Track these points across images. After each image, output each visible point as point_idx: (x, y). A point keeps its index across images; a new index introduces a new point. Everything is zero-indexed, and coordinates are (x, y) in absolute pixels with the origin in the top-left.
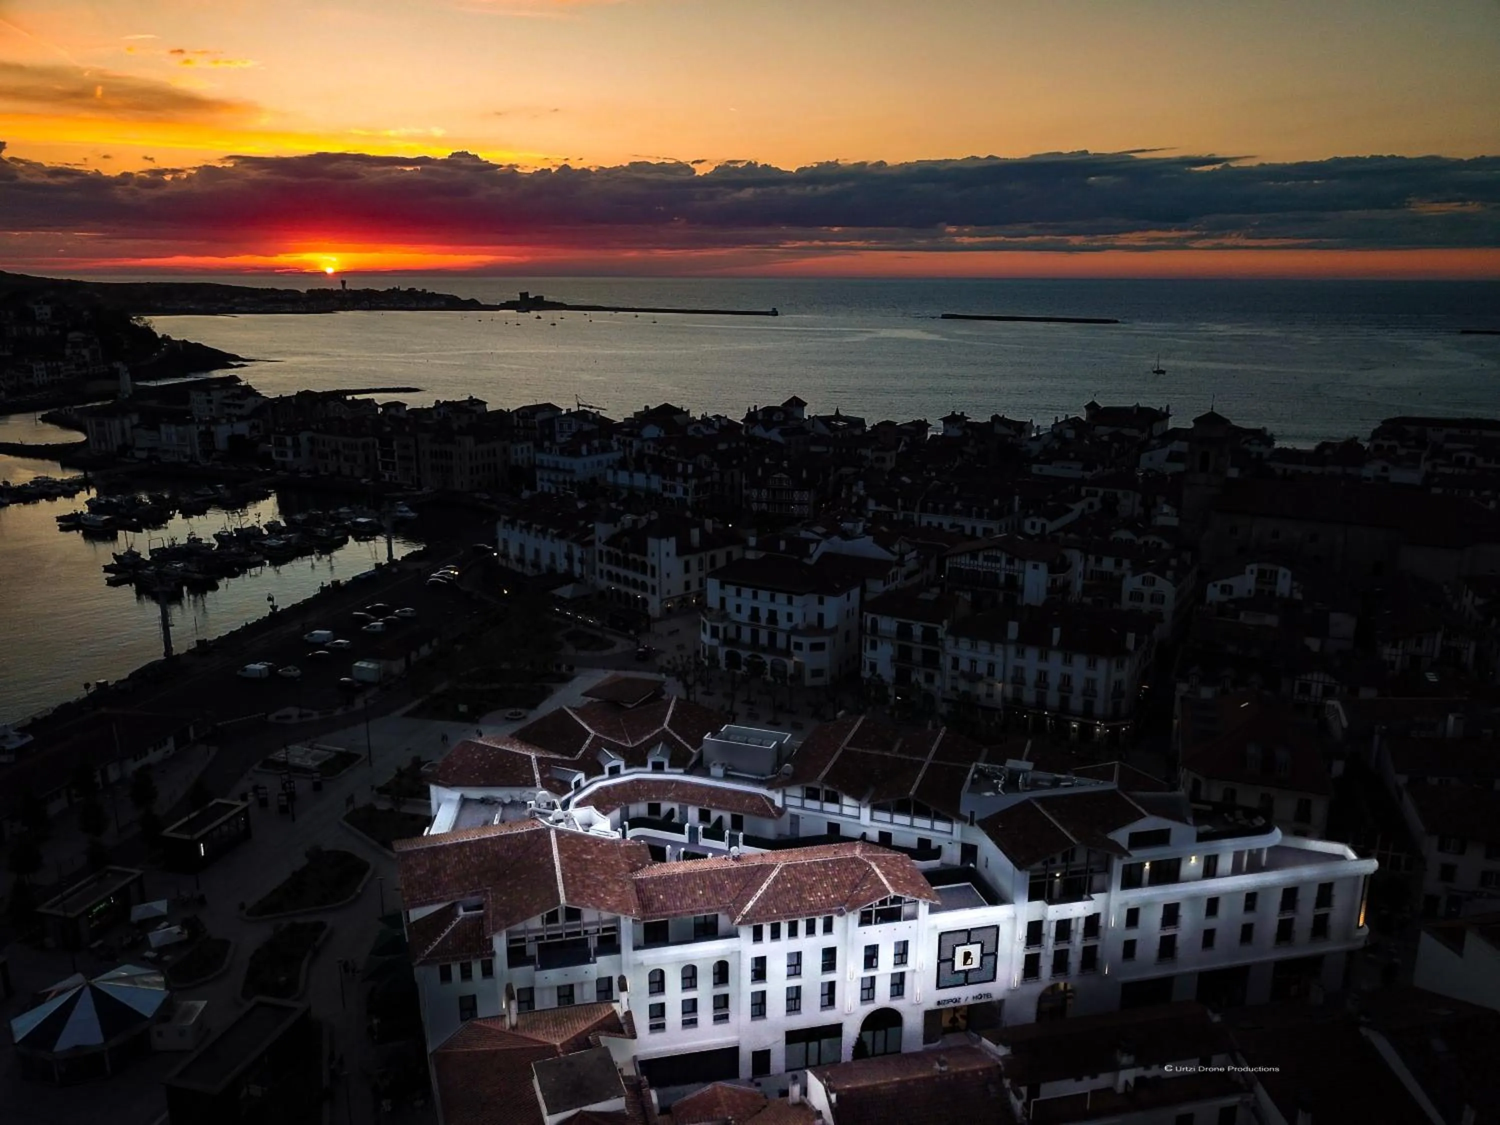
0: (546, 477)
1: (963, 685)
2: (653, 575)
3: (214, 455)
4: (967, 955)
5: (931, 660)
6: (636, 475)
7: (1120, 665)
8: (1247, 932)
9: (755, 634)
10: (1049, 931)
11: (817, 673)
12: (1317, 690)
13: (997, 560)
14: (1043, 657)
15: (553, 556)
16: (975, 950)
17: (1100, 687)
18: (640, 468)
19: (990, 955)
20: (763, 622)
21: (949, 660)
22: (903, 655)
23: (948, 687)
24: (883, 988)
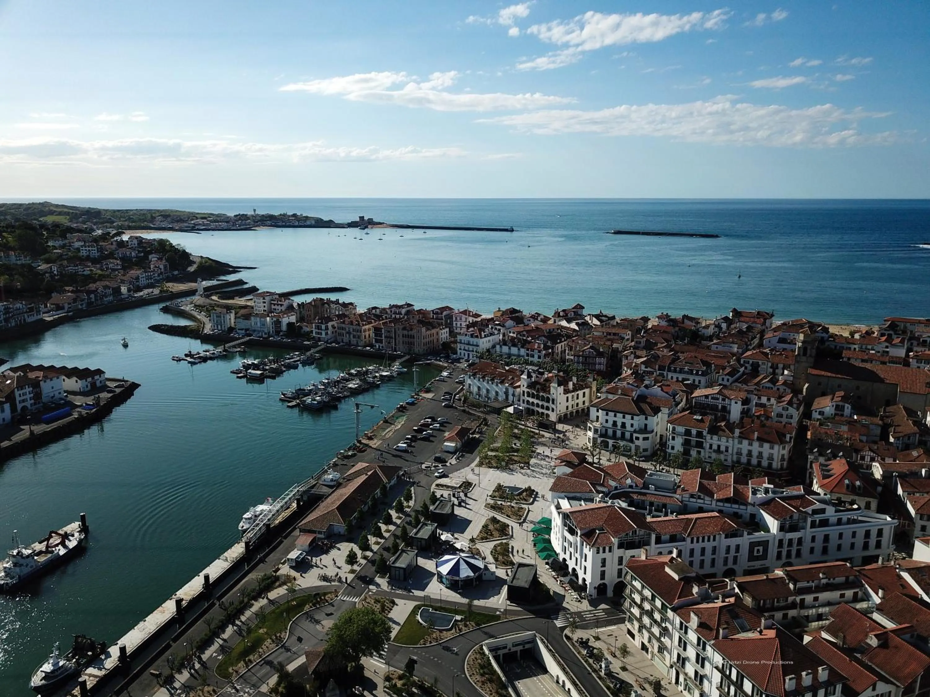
0: (462, 348)
1: (714, 456)
2: (553, 403)
3: (281, 334)
4: (758, 550)
5: (700, 445)
6: (512, 348)
7: (784, 448)
8: (853, 546)
9: (615, 432)
10: (786, 543)
11: (645, 450)
12: (868, 459)
13: (718, 399)
14: (750, 444)
15: (497, 393)
16: (761, 548)
17: (775, 457)
18: (514, 345)
19: (766, 550)
20: (619, 427)
21: (708, 446)
22: (687, 443)
23: (707, 456)
24: (730, 560)
